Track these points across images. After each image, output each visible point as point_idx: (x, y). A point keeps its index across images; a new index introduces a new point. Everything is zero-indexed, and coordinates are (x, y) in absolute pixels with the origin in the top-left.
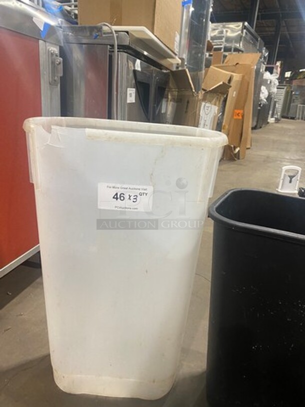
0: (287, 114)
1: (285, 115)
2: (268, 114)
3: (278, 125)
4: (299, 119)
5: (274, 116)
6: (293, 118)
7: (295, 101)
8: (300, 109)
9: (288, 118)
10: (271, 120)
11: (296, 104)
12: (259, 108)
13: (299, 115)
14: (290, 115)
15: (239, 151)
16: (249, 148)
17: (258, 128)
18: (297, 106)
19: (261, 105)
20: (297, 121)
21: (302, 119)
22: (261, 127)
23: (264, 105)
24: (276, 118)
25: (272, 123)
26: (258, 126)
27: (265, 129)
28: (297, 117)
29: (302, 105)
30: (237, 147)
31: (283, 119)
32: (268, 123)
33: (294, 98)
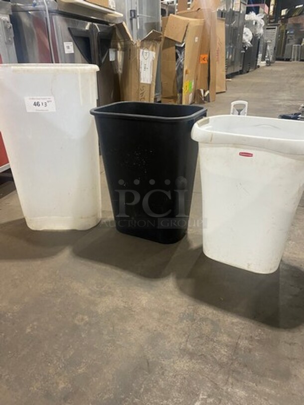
0: (283, 56)
1: (280, 56)
2: (257, 57)
3: (269, 68)
4: (294, 60)
5: (266, 59)
6: (288, 60)
7: (290, 40)
8: (295, 49)
9: (283, 60)
10: (262, 64)
11: (290, 44)
12: (244, 52)
13: (294, 56)
14: (285, 57)
15: (208, 94)
16: (224, 92)
17: (244, 73)
18: (292, 46)
19: (247, 49)
20: (293, 62)
21: (297, 60)
22: (248, 72)
23: (249, 48)
24: (267, 61)
25: (263, 67)
26: (244, 71)
27: (252, 73)
28: (292, 58)
29: (297, 45)
30: (206, 91)
31: (276, 62)
32: (259, 67)
33: (289, 38)
